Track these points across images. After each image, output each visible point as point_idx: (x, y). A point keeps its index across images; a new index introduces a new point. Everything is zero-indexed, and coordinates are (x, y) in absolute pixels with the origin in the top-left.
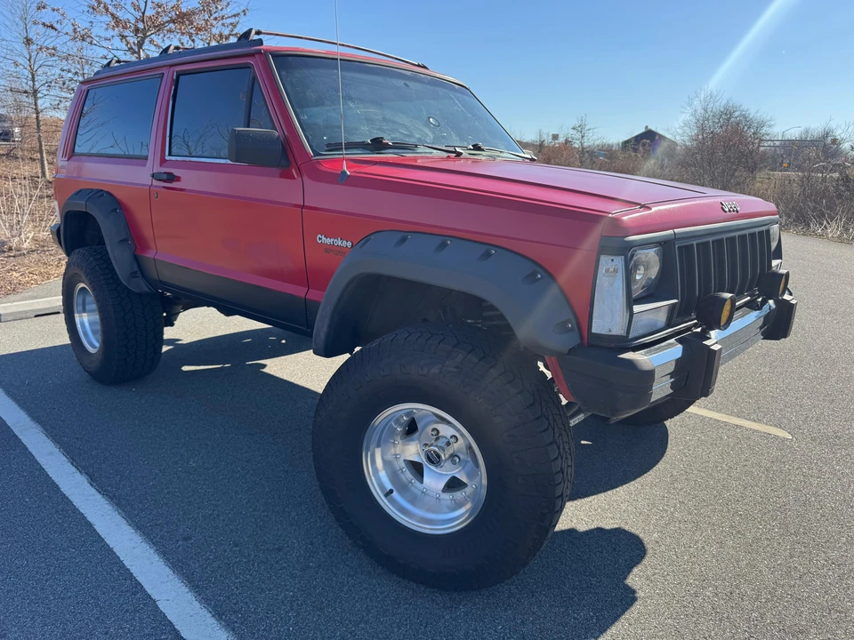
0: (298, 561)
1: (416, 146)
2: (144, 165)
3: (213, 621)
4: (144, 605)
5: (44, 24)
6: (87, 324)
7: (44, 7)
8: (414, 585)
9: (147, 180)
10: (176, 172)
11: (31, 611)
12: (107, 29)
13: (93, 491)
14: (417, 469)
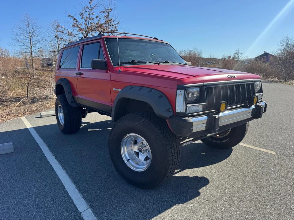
0: (104, 179)
1: (145, 62)
2: (75, 71)
3: (78, 192)
4: (62, 187)
5: (60, 31)
6: (61, 116)
7: (59, 27)
8: (135, 187)
9: (75, 75)
10: (82, 72)
11: (34, 187)
12: (77, 32)
13: (56, 160)
14: (137, 154)
